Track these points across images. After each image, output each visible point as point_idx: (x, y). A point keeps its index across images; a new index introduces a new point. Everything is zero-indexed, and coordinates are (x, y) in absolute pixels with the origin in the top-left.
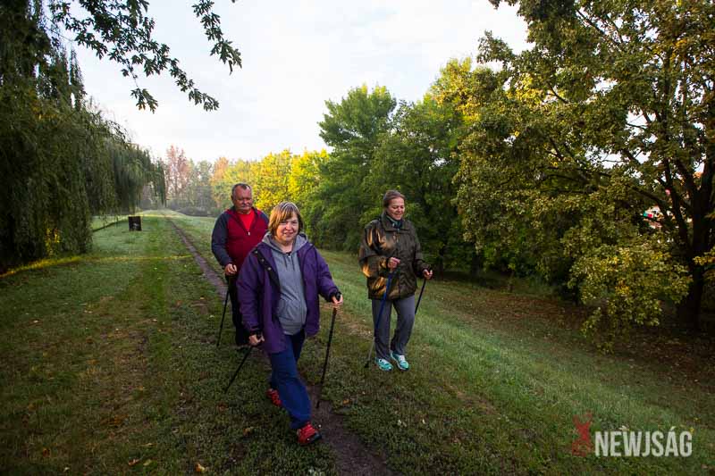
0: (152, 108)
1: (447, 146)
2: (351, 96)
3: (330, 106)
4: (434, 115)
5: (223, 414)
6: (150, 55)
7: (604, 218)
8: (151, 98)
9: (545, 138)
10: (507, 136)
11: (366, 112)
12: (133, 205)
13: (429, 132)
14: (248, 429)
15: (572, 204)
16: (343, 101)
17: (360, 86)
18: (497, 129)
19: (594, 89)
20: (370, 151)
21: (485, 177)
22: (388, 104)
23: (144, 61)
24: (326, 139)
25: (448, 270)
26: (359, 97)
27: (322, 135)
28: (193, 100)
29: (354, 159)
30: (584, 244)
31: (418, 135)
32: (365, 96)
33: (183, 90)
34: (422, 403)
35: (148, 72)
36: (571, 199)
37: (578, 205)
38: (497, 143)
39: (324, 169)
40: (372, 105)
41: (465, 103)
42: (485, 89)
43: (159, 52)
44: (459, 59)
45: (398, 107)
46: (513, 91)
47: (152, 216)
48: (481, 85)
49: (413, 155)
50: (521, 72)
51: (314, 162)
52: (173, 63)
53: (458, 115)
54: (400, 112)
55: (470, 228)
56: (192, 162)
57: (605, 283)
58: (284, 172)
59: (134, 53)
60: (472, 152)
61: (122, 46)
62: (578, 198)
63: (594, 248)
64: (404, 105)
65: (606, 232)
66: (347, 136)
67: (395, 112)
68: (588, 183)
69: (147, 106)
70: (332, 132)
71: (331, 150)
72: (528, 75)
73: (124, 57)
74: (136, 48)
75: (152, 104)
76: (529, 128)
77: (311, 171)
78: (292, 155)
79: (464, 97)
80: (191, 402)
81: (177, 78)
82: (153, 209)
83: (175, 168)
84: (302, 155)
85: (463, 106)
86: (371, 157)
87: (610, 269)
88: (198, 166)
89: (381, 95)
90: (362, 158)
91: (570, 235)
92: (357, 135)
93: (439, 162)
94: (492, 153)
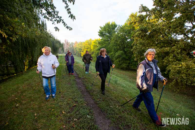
0: (58, 31)
1: (130, 36)
2: (106, 25)
3: (101, 28)
4: (127, 28)
5: (70, 100)
6: (58, 19)
7: (177, 54)
8: (58, 29)
9: (158, 32)
10: (147, 32)
11: (109, 29)
12: (57, 53)
13: (126, 33)
14: (75, 105)
15: (167, 50)
16: (104, 26)
17: (108, 22)
18: (144, 30)
19: (174, 17)
20: (111, 38)
21: (141, 43)
22: (115, 26)
23: (57, 21)
24: (100, 36)
25: (131, 68)
26: (108, 25)
27: (99, 35)
28: (67, 28)
29: (106, 40)
30: (170, 61)
31: (123, 33)
32: (109, 24)
33: (65, 26)
34: (118, 102)
35: (58, 23)
36: (166, 49)
37: (168, 50)
38: (144, 34)
39: (99, 43)
40: (111, 26)
41: (135, 24)
42: (141, 20)
43: (60, 18)
44: (134, 13)
45: (118, 27)
46: (149, 20)
47: (61, 55)
48: (140, 19)
49: (121, 39)
50: (152, 14)
51: (97, 41)
52: (63, 20)
53: (134, 27)
54: (118, 28)
55: (136, 57)
56: (70, 43)
57: (177, 72)
58: (90, 44)
59: (55, 19)
60: (137, 37)
61: (52, 18)
62: (169, 48)
63: (174, 62)
64: (119, 26)
65: (178, 58)
66: (105, 35)
67: (117, 28)
68: (172, 44)
69: (57, 30)
70: (101, 34)
71: (101, 38)
72: (153, 15)
73: (53, 20)
74: (55, 18)
75: (58, 30)
76: (153, 29)
77: (96, 44)
78: (92, 40)
79: (135, 23)
80: (63, 97)
81: (64, 24)
82: (61, 54)
83: (66, 44)
84: (94, 40)
85: (135, 25)
86: (111, 39)
87: (179, 69)
88: (71, 44)
89: (113, 24)
90: (109, 40)
91: (166, 59)
92: (107, 34)
93: (128, 40)
94: (143, 37)
